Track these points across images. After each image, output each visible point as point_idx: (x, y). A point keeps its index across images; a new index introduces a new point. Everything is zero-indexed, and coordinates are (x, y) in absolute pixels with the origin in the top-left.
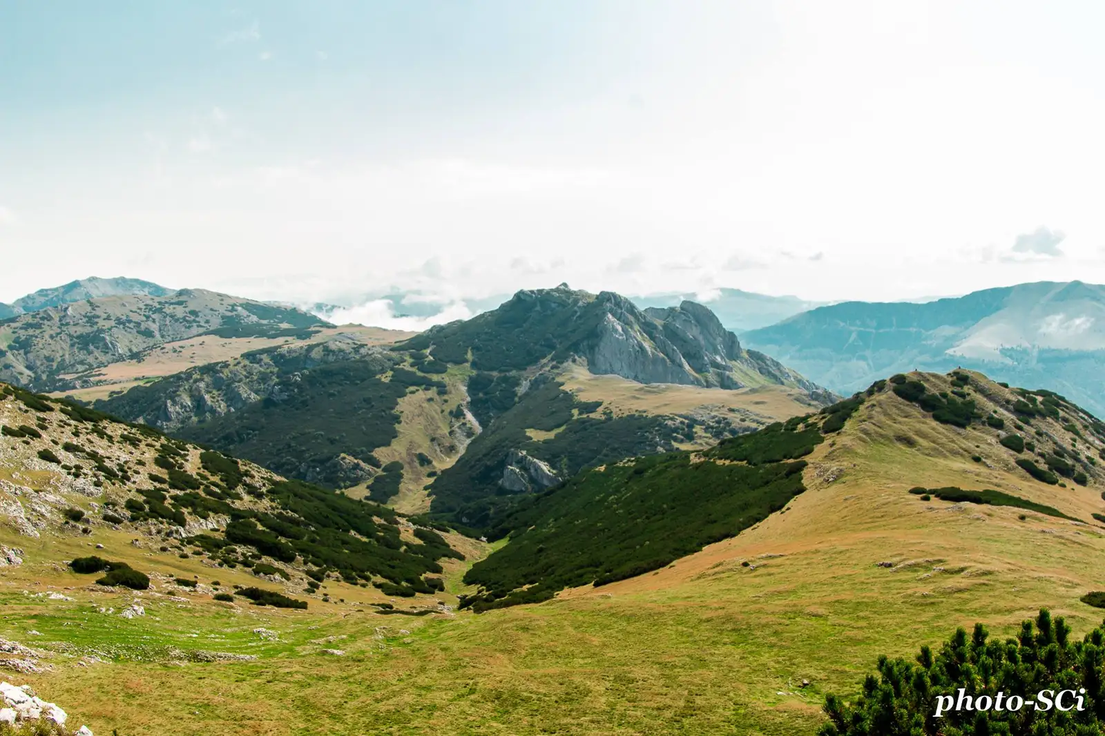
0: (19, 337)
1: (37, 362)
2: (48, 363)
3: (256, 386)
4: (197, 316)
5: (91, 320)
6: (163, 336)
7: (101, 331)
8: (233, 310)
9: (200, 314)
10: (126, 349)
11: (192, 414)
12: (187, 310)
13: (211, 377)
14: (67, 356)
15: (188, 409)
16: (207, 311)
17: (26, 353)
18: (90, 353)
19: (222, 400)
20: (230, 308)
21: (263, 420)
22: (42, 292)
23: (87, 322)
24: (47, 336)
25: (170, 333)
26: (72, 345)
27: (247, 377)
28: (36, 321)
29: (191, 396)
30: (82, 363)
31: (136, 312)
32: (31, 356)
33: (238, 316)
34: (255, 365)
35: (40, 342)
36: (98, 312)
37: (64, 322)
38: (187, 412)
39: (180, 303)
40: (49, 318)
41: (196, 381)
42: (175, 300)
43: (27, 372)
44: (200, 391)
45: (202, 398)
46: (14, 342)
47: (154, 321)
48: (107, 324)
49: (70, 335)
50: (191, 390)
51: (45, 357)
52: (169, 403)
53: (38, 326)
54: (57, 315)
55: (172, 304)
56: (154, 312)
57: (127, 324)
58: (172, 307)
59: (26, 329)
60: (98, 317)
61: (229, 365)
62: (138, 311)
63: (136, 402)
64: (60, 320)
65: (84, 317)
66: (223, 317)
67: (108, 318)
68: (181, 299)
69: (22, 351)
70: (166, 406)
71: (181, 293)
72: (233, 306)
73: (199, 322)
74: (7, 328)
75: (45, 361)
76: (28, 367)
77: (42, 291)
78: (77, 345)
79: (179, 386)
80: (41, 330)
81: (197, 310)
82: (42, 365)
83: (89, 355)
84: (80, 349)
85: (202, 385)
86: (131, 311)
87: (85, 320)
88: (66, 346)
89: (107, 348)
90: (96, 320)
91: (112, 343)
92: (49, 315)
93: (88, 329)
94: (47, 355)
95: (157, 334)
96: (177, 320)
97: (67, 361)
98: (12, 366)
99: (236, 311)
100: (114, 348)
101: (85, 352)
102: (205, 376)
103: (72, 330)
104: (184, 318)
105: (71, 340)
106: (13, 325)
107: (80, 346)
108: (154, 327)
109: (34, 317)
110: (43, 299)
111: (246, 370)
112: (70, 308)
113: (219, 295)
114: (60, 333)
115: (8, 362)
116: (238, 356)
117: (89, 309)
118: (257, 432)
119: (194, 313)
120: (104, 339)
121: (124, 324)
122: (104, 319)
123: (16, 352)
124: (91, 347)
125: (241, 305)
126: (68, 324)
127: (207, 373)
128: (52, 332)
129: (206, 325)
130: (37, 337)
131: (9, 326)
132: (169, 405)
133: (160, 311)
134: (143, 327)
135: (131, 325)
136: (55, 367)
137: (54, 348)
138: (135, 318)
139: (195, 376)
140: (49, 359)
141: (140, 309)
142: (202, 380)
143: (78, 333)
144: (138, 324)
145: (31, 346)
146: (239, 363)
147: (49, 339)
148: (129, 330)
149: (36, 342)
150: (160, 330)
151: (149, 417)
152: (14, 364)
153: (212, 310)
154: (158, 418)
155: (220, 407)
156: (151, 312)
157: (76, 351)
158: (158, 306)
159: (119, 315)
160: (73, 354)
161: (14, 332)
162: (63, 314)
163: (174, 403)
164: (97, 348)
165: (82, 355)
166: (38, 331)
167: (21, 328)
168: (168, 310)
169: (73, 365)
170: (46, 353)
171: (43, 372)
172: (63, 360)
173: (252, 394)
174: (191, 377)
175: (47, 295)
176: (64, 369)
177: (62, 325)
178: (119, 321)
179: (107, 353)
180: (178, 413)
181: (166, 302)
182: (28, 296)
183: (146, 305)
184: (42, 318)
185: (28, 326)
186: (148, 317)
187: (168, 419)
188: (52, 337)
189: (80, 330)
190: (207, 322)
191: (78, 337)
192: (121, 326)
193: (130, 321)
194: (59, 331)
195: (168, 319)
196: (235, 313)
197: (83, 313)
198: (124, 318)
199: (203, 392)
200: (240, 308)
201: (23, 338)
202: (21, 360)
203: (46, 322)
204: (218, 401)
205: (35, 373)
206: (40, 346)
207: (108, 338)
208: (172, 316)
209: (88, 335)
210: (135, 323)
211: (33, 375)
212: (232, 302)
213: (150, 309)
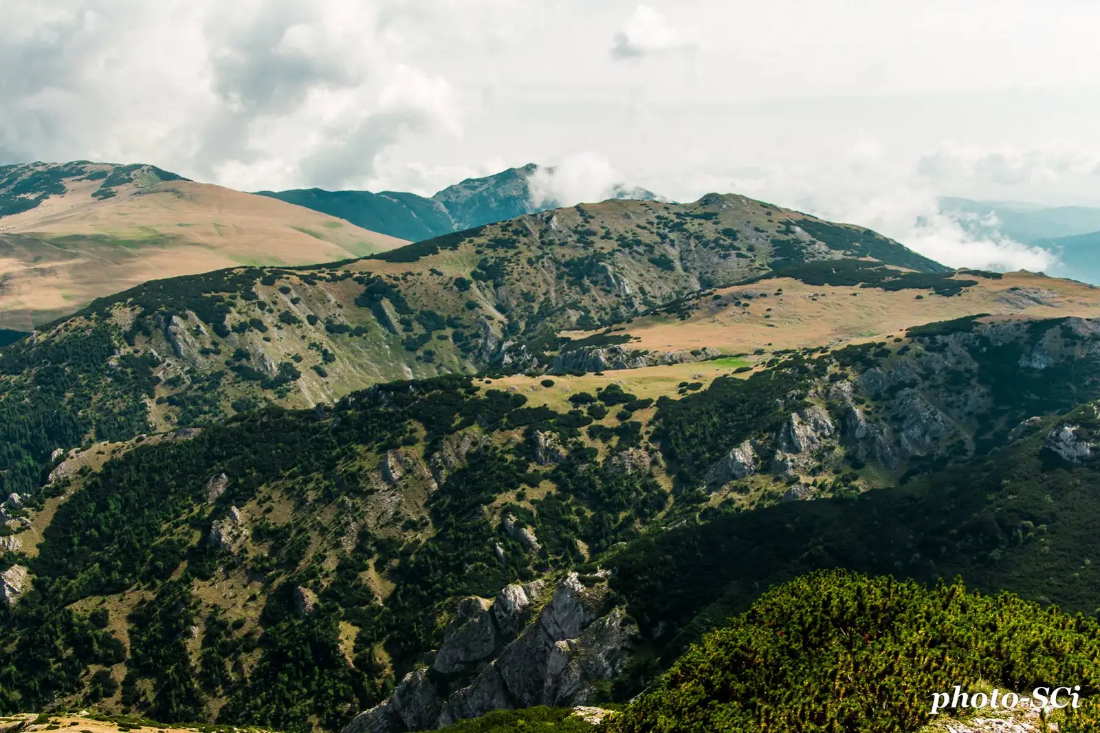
0: (485, 260)
1: (511, 299)
2: (526, 304)
3: (943, 397)
4: (735, 239)
5: (584, 237)
6: (686, 269)
7: (599, 256)
8: (788, 231)
9: (739, 235)
10: (636, 288)
11: (835, 443)
12: (720, 227)
13: (862, 372)
14: (553, 294)
15: (827, 433)
16: (749, 232)
17: (496, 286)
18: (585, 291)
19: (884, 419)
20: (783, 227)
21: (1048, 498)
22: (468, 183)
23: (579, 241)
24: (524, 261)
25: (697, 264)
26: (559, 277)
27: (925, 378)
28: (508, 235)
29: (830, 407)
30: (574, 306)
31: (644, 228)
32: (503, 291)
33: (798, 241)
34: (936, 355)
35: (514, 270)
36: (594, 225)
37: (546, 240)
38: (825, 437)
39: (707, 217)
40: (527, 234)
41: (834, 378)
42: (700, 211)
43: (499, 316)
44: (843, 399)
45: (849, 411)
46: (479, 267)
47: (672, 243)
48: (608, 246)
49: (556, 261)
50: (827, 394)
51: (523, 294)
52: (795, 418)
53: (510, 244)
54: (537, 228)
55: (696, 217)
56: (672, 229)
57: (636, 248)
58: (696, 221)
59: (494, 247)
60: (594, 234)
61: (890, 351)
62: (648, 226)
63: (731, 408)
64: (541, 237)
65: (575, 232)
66: (775, 242)
67: (607, 236)
68: (709, 209)
69: (490, 283)
70: (790, 424)
71: (709, 199)
72: (788, 224)
73: (739, 249)
74: (468, 245)
75: (522, 300)
76: (500, 308)
77: (468, 181)
78: (566, 277)
79: (808, 387)
80: (516, 250)
81: (735, 229)
82: (518, 306)
83: (584, 294)
84: (571, 284)
85: (846, 387)
86: (639, 226)
87: (575, 237)
88: (551, 278)
89: (609, 284)
90: (592, 238)
91: (615, 277)
92: (527, 229)
93: (580, 253)
94: (525, 291)
95: (677, 264)
96: (706, 244)
97: (554, 302)
98: (478, 305)
99: (793, 233)
100: (619, 284)
101: (578, 289)
102: (848, 369)
103: (559, 252)
104: (716, 241)
105: (558, 269)
106: (477, 240)
107: (571, 279)
108: (673, 253)
109: (504, 229)
110: (467, 193)
111: (920, 363)
112: (554, 218)
113: (764, 205)
114: (542, 257)
115: (473, 299)
116: (902, 335)
117: (580, 220)
118: (1043, 526)
119: (729, 233)
120: (604, 269)
121: (630, 246)
122: (602, 238)
123: (483, 284)
124: (587, 282)
125: (798, 223)
126: (551, 243)
127: (852, 363)
128: (530, 255)
129: (750, 254)
130: (510, 261)
131: (471, 241)
132: (795, 423)
133: (677, 227)
134: (657, 252)
135: (641, 249)
136: (536, 310)
137: (534, 280)
138: (646, 237)
139: (831, 369)
140: (528, 297)
141: (651, 223)
142: (844, 377)
143: (567, 258)
144: (650, 248)
145: (503, 276)
146: (906, 349)
147: (526, 265)
148: (638, 257)
149: (509, 269)
150: (681, 259)
151: (760, 442)
152: (480, 302)
153: (757, 229)
154: (776, 445)
155: (881, 433)
156: (667, 230)
157: (565, 285)
158: (677, 221)
159: (622, 231)
160: (560, 292)
161: (478, 252)
162: (544, 226)
163: (804, 420)
164: (595, 283)
165: (573, 295)
166: (511, 252)
167: (488, 246)
168: (692, 226)
169: (562, 310)
170: (523, 286)
171: (521, 317)
172: (548, 300)
173: (940, 413)
174: (825, 370)
175: (474, 188)
176: (550, 315)
177: (543, 243)
178: (624, 243)
179: (609, 292)
180: (811, 439)
181: (687, 215)
182: (451, 188)
183: (658, 217)
184: (516, 232)
185: (496, 244)
186: (663, 237)
187: (795, 449)
188: (530, 262)
189: (568, 254)
190: (751, 249)
191: (567, 265)
192: (627, 250)
193: (639, 243)
194: (540, 253)
195: (692, 242)
196: (791, 236)
197: (573, 228)
198: (630, 236)
199: (849, 401)
200: (798, 229)
201: (491, 262)
202: (489, 295)
203: (522, 239)
204: (877, 420)
205: (508, 317)
206: (515, 275)
207: (610, 268)
208: (697, 238)
209: (581, 260)
210: (646, 245)
211: (506, 321)
212: (783, 218)
213: (666, 225)
